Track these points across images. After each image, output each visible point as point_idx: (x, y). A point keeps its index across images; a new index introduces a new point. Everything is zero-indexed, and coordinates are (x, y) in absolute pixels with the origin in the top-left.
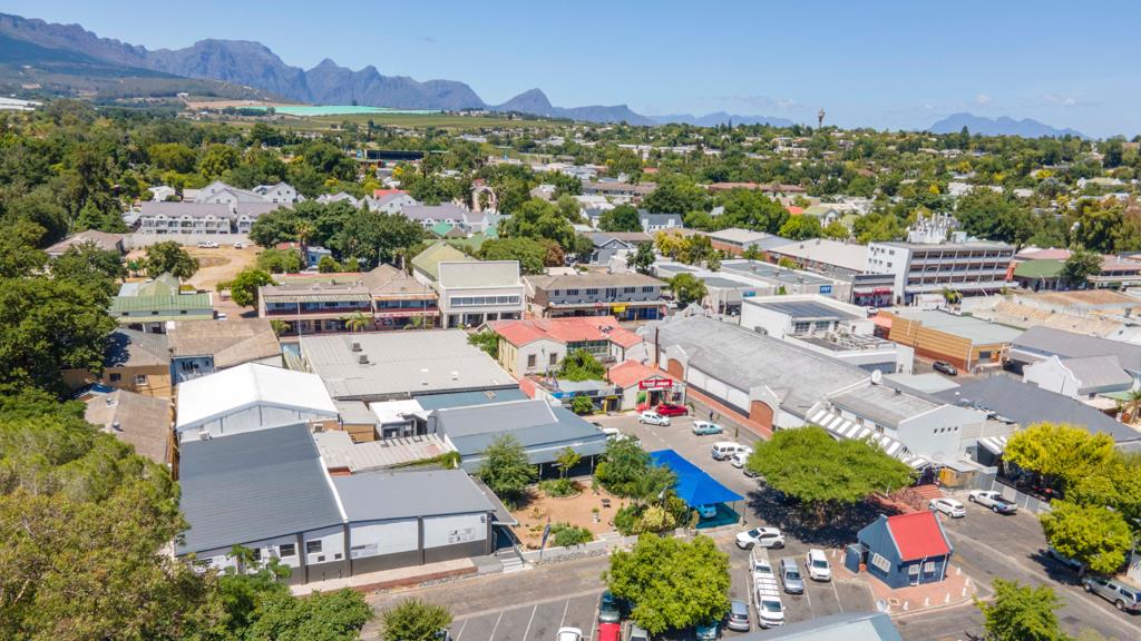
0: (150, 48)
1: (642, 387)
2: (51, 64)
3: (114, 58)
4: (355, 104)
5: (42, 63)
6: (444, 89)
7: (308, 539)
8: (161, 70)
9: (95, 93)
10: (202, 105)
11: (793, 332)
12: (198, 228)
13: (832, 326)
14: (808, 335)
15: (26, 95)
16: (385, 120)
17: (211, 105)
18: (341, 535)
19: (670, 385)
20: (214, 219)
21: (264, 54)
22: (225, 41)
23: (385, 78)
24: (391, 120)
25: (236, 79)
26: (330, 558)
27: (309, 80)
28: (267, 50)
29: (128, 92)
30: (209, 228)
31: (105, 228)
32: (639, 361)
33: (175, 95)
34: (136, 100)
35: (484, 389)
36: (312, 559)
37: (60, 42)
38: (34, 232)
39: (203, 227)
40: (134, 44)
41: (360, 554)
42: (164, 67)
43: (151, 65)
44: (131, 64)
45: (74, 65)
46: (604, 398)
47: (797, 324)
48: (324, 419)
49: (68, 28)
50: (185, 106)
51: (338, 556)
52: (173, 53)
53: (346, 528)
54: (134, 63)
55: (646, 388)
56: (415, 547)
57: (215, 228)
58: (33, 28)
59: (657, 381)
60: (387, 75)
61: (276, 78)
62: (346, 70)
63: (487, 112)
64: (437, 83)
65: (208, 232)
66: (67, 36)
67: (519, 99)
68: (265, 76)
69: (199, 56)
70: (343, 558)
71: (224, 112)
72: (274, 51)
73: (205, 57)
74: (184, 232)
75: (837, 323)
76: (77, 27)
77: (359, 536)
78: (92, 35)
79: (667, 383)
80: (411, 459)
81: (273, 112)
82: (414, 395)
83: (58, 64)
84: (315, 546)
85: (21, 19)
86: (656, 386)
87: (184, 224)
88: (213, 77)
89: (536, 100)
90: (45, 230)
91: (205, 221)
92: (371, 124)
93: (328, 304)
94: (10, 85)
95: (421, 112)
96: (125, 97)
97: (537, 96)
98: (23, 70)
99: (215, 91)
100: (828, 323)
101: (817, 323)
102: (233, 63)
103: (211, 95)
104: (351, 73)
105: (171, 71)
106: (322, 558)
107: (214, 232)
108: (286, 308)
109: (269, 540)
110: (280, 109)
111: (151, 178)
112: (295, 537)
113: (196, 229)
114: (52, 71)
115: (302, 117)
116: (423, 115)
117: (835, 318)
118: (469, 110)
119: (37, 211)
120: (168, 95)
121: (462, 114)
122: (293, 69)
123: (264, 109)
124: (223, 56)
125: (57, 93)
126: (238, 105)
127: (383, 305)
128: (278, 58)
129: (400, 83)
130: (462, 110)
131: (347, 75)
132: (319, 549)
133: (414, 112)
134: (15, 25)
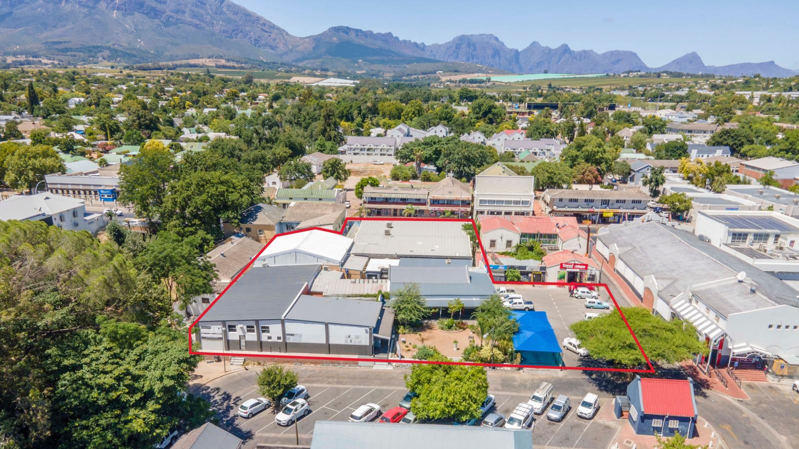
0: (428, 43)
1: (562, 267)
2: (373, 58)
3: (408, 52)
4: (546, 72)
5: (369, 58)
6: (616, 57)
7: (262, 324)
8: (432, 58)
9: (392, 74)
10: (448, 78)
11: (729, 242)
12: (376, 152)
13: (771, 240)
14: (746, 245)
15: (354, 78)
16: (562, 83)
17: (453, 78)
18: (280, 326)
19: (586, 268)
20: (386, 147)
21: (494, 42)
22: (472, 35)
23: (574, 52)
24: (565, 83)
25: (475, 60)
26: (274, 339)
27: (521, 57)
28: (497, 39)
29: (410, 73)
30: (382, 152)
31: (327, 151)
32: (571, 250)
33: (435, 73)
34: (413, 77)
35: (447, 258)
36: (264, 337)
37: (379, 44)
38: (286, 152)
39: (378, 152)
40: (419, 42)
41: (290, 340)
42: (434, 55)
43: (427, 55)
44: (415, 55)
45: (385, 57)
46: (531, 273)
47: (734, 235)
48: (331, 264)
49: (383, 35)
50: (439, 79)
51: (279, 338)
52: (440, 46)
53: (283, 322)
54: (418, 54)
55: (566, 268)
56: (324, 341)
57: (385, 152)
58: (366, 36)
59: (575, 264)
60: (576, 50)
61: (500, 57)
62: (547, 48)
63: (643, 73)
64: (612, 53)
65: (381, 155)
66: (384, 40)
67: (677, 62)
68: (493, 57)
69: (454, 47)
70: (281, 341)
71: (460, 82)
72: (500, 39)
73: (458, 47)
74: (368, 154)
75: (777, 236)
76: (390, 34)
77: (290, 327)
78: (397, 38)
79: (584, 267)
80: (361, 293)
81: (489, 80)
82: (399, 257)
83: (376, 58)
84: (266, 329)
85: (361, 31)
86: (574, 268)
87: (369, 150)
88: (461, 61)
89: (691, 62)
90: (291, 151)
91: (380, 148)
92: (550, 86)
93: (402, 199)
94: (349, 72)
95: (590, 76)
96: (408, 75)
97: (693, 58)
98: (358, 63)
99: (459, 69)
100: (767, 236)
101: (756, 235)
102: (475, 50)
103: (456, 71)
104: (550, 50)
105: (437, 58)
106: (270, 338)
107: (384, 155)
108: (377, 200)
109: (240, 321)
110: (494, 78)
111: (375, 124)
112: (254, 322)
113: (374, 153)
114: (372, 62)
115: (506, 83)
116: (592, 78)
117: (777, 231)
118: (628, 72)
119: (289, 141)
120: (431, 73)
121: (622, 75)
122: (512, 50)
123: (484, 78)
124: (469, 45)
125: (373, 75)
126: (469, 77)
127: (435, 202)
128: (503, 44)
129: (585, 55)
130: (623, 73)
131: (548, 52)
132: (268, 332)
133: (585, 76)
134: (357, 35)
